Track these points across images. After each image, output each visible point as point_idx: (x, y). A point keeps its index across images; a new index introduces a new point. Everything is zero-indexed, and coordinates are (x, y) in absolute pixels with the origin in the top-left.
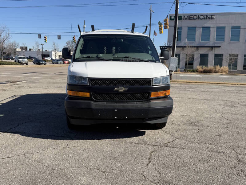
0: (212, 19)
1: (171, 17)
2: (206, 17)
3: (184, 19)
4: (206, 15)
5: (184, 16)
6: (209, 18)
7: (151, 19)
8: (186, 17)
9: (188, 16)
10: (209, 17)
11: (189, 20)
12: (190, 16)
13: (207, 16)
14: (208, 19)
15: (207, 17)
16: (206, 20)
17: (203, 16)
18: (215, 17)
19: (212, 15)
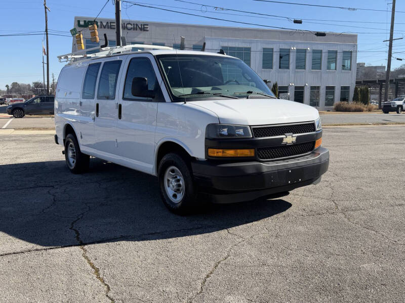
0: (144, 30)
1: (79, 22)
2: (135, 26)
3: (101, 27)
4: (135, 24)
5: (101, 22)
6: (141, 29)
7: (46, 22)
8: (104, 24)
9: (108, 23)
10: (140, 26)
11: (110, 30)
12: (111, 23)
13: (137, 25)
14: (139, 31)
15: (138, 27)
16: (135, 31)
17: (132, 25)
18: (149, 28)
19: (144, 25)
